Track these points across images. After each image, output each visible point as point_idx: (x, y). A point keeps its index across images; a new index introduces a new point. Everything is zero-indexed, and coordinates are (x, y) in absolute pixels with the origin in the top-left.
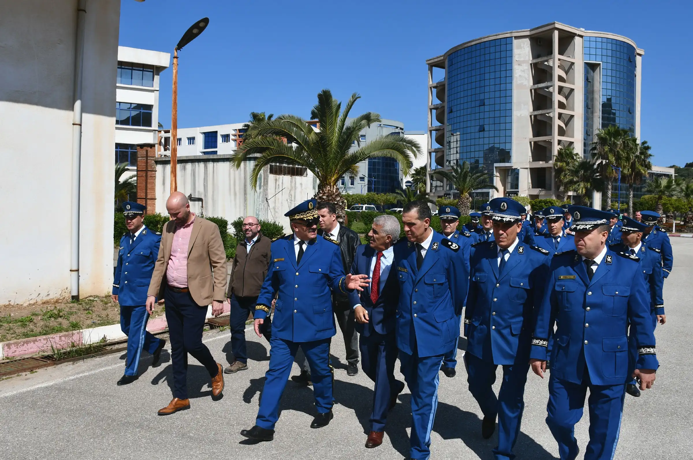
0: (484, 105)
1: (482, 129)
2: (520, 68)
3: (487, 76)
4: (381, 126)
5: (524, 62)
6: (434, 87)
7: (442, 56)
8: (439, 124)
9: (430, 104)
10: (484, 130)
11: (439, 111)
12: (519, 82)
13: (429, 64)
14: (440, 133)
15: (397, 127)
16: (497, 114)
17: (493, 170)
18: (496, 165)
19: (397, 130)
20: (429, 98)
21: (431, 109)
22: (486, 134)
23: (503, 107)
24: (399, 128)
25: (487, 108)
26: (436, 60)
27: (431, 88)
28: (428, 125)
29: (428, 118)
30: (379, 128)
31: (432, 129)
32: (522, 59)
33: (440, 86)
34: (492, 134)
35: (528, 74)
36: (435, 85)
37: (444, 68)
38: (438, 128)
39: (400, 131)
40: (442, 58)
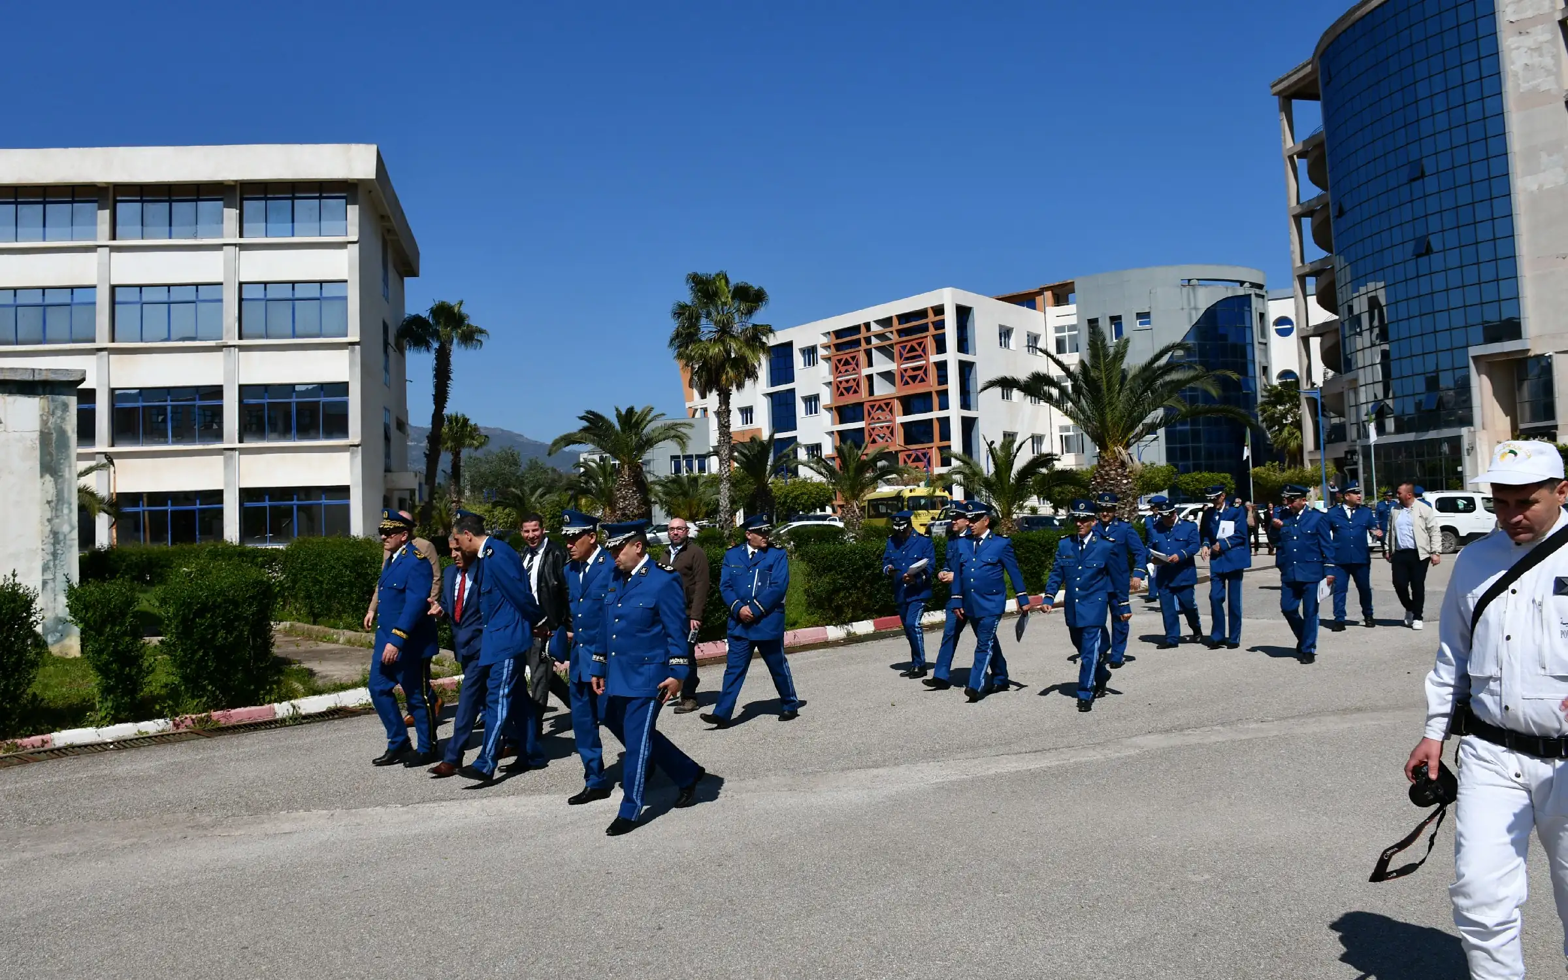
0: (1423, 176)
1: (1424, 250)
2: (1528, 41)
3: (1422, 90)
4: (1193, 282)
5: (1535, 20)
6: (1301, 155)
7: (1308, 64)
8: (1324, 254)
9: (1294, 202)
10: (1428, 251)
11: (1319, 218)
12: (1524, 87)
13: (1278, 94)
14: (1325, 279)
15: (1242, 283)
16: (1464, 196)
17: (1468, 367)
18: (1474, 351)
19: (1241, 291)
20: (1287, 186)
21: (1297, 218)
22: (1436, 260)
23: (1479, 172)
24: (1247, 285)
25: (1431, 184)
26: (1295, 78)
27: (1291, 158)
28: (1293, 261)
29: (1290, 242)
30: (1185, 290)
31: (1302, 272)
32: (1529, 14)
33: (1316, 147)
34: (1453, 259)
35: (1553, 57)
36: (1299, 147)
37: (1315, 97)
38: (1318, 266)
39: (1252, 291)
40: (1309, 68)
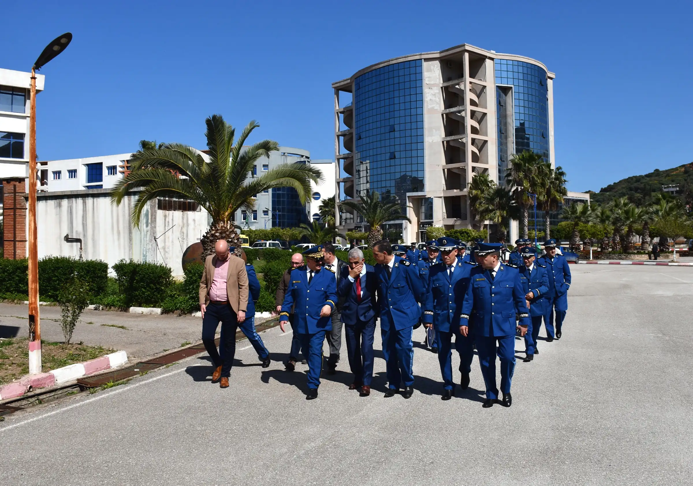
0: (394, 131)
1: (393, 157)
2: (432, 92)
3: (396, 101)
4: (286, 154)
5: (435, 85)
6: (341, 113)
7: (349, 79)
8: (348, 152)
9: (337, 130)
10: (395, 158)
11: (347, 137)
12: (430, 107)
13: (334, 88)
14: (348, 161)
15: (302, 156)
16: (408, 140)
17: (406, 199)
18: (408, 194)
19: (302, 159)
20: (335, 124)
21: (338, 136)
22: (397, 161)
23: (414, 133)
24: (304, 157)
25: (397, 134)
26: (342, 83)
27: (337, 113)
28: (336, 153)
29: (335, 145)
30: (283, 157)
31: (339, 157)
32: (432, 82)
33: (347, 111)
34: (403, 161)
35: (439, 98)
36: (342, 110)
37: (350, 91)
38: (346, 156)
39: (306, 160)
40: (349, 81)
